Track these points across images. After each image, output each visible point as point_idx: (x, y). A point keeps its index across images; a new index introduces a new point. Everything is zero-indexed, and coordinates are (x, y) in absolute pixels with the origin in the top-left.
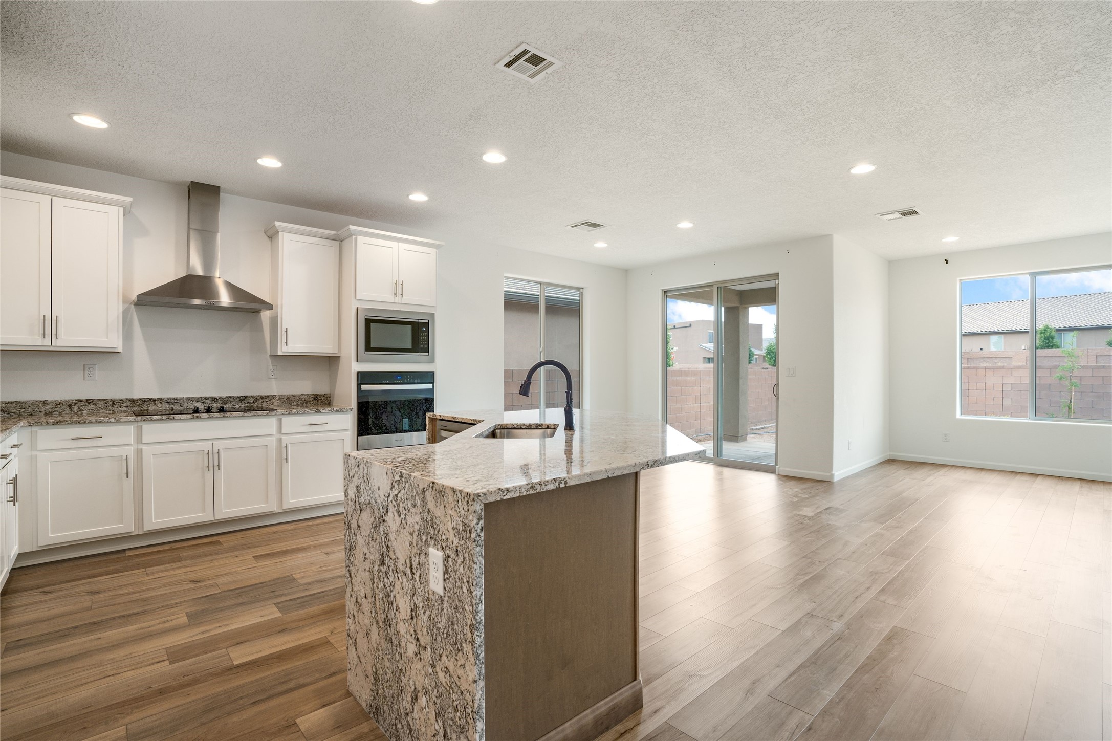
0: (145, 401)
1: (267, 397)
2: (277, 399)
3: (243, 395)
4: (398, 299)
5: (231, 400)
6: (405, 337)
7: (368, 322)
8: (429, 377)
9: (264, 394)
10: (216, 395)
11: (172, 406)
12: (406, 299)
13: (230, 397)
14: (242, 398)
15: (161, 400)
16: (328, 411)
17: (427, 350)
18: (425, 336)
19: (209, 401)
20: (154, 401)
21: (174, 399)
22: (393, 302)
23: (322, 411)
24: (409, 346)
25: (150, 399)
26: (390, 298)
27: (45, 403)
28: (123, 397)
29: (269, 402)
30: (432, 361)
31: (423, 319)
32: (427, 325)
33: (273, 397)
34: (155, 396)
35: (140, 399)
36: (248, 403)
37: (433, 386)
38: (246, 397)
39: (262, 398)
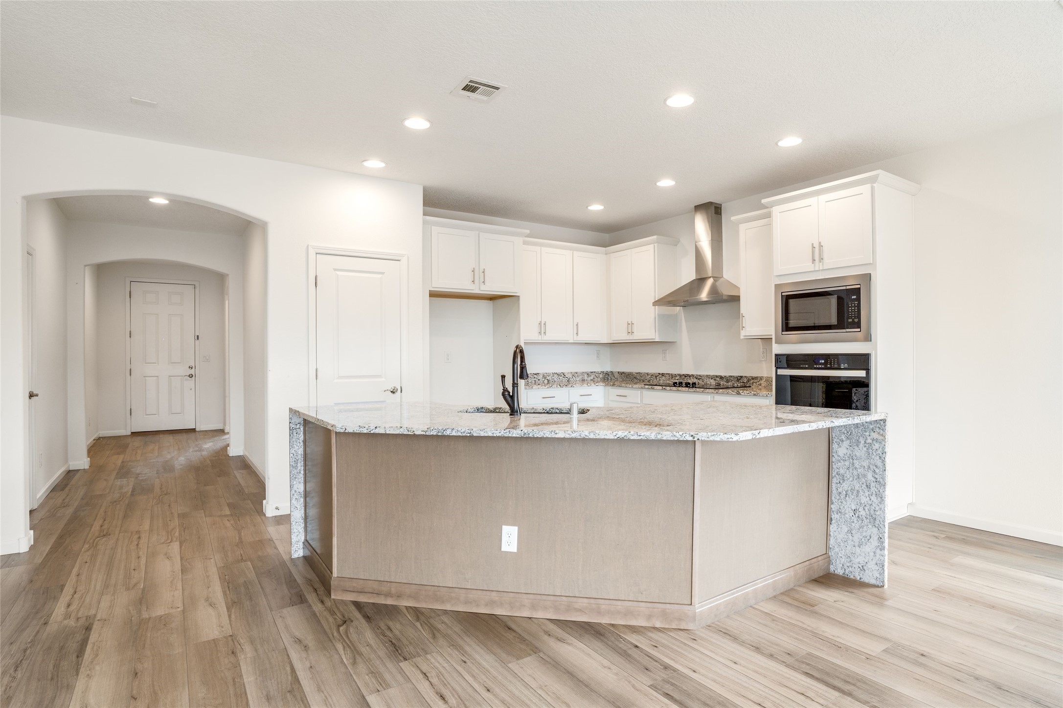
0: (686, 376)
1: (756, 378)
2: (764, 380)
3: (740, 375)
4: (818, 266)
5: (732, 379)
6: (829, 311)
7: (787, 300)
8: (862, 361)
9: (754, 375)
10: (723, 374)
11: (698, 381)
12: (828, 263)
13: (731, 376)
14: (739, 378)
15: (693, 375)
16: (746, 394)
17: (858, 325)
18: (855, 306)
19: (718, 379)
20: (690, 376)
21: (700, 376)
22: (813, 270)
23: (742, 394)
24: (834, 321)
25: (688, 375)
26: (810, 267)
27: (648, 374)
28: (676, 373)
29: (757, 383)
30: (868, 338)
31: (851, 284)
32: (857, 291)
33: (761, 378)
34: (690, 373)
35: (683, 375)
36: (743, 382)
37: (868, 373)
38: (741, 377)
39: (753, 379)
